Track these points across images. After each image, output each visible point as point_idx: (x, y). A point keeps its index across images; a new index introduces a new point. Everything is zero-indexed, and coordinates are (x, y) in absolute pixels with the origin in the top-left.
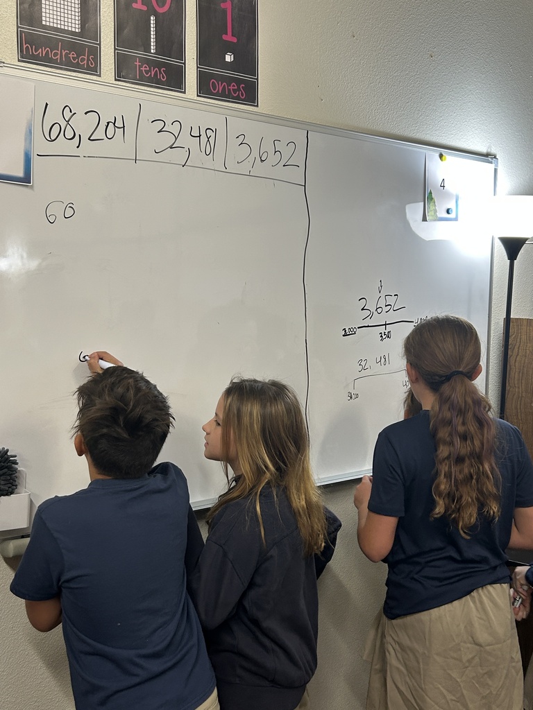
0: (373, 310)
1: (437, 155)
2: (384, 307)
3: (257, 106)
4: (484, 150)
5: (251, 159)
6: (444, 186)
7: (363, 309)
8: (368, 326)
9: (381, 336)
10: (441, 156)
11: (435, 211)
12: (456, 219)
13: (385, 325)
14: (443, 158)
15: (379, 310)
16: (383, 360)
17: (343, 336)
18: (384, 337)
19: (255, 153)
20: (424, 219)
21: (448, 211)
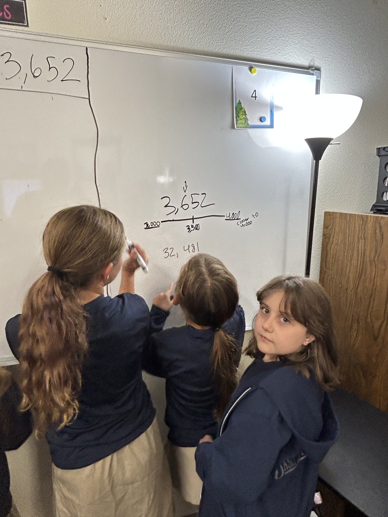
0: (178, 206)
1: (247, 68)
2: (190, 204)
3: (27, 26)
4: (306, 64)
5: (22, 75)
6: (255, 97)
7: (166, 206)
8: (173, 220)
9: (188, 229)
10: (251, 68)
11: (246, 120)
12: (271, 126)
13: (193, 219)
14: (253, 70)
15: (185, 207)
16: (191, 248)
17: (145, 228)
18: (191, 229)
19: (26, 69)
20: (233, 127)
21: (261, 119)
